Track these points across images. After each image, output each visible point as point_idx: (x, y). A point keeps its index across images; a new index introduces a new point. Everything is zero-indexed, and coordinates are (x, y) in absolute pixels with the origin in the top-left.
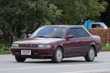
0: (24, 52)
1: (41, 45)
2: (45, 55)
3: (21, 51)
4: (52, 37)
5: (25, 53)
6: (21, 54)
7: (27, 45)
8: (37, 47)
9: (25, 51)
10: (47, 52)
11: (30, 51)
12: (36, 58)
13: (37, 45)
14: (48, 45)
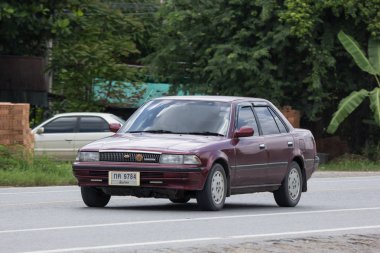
0: (119, 176)
1: (170, 157)
2: (181, 187)
3: (110, 173)
4: (191, 134)
5: (123, 179)
6: (110, 183)
7: (127, 156)
8: (157, 161)
9: (122, 173)
10: (187, 175)
11: (138, 174)
12: (150, 196)
13: (157, 157)
14: (189, 157)
